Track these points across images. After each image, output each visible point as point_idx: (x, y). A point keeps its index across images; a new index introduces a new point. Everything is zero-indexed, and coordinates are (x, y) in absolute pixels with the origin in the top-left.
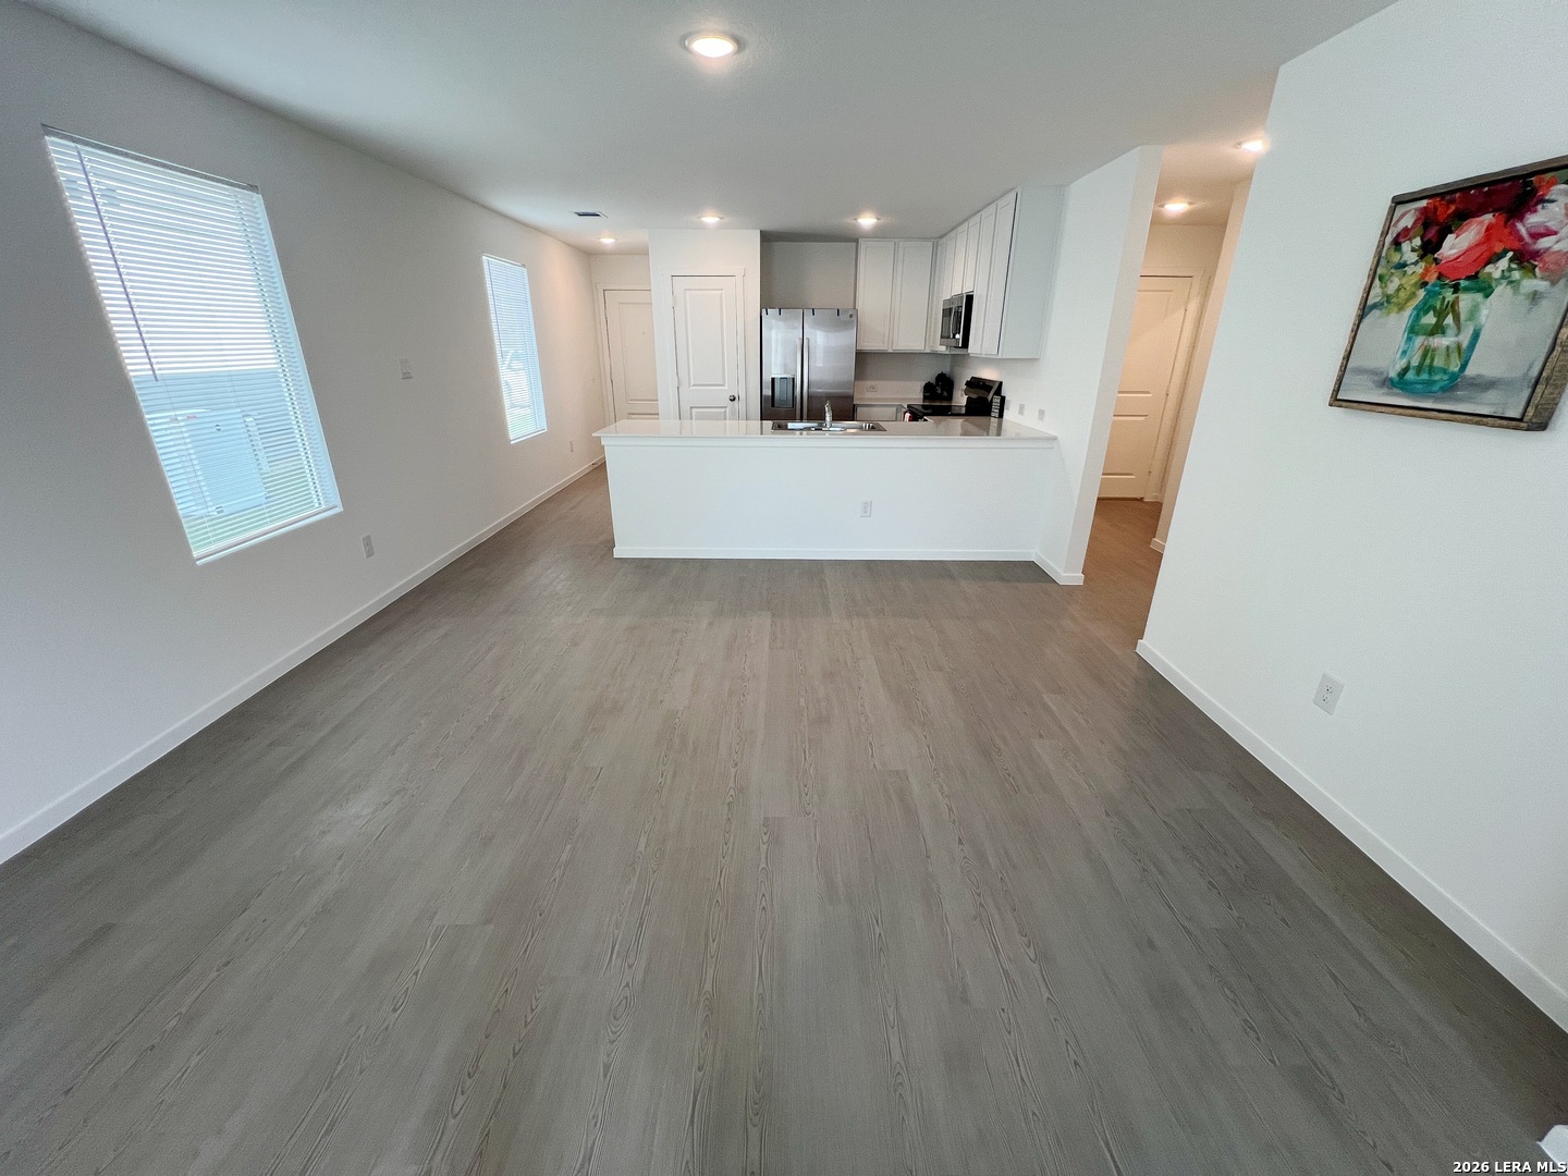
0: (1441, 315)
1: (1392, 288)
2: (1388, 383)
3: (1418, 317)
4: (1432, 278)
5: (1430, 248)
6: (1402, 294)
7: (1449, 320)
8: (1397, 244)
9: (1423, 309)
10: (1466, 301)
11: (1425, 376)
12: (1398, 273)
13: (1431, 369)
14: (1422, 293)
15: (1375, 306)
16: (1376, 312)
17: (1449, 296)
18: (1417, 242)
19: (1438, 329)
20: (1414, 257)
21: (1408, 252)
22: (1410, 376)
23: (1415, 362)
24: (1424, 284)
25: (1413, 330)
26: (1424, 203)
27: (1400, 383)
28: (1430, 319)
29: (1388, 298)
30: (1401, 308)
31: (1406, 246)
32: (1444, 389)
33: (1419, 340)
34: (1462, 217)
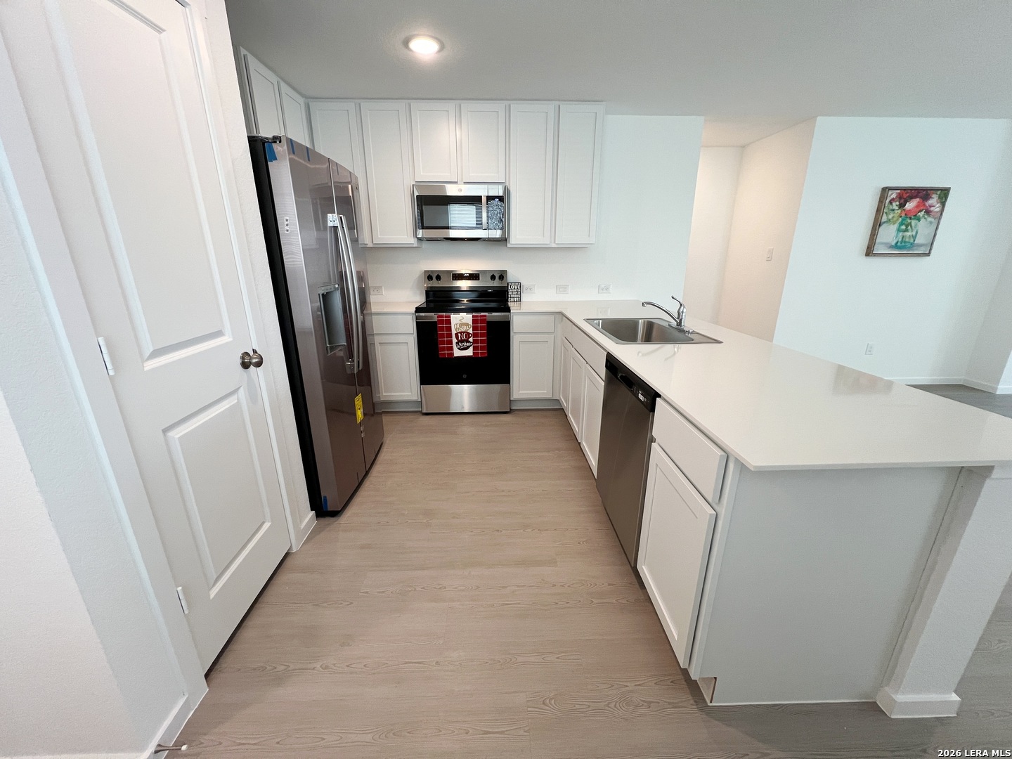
0: (907, 227)
1: (890, 217)
2: (891, 247)
3: (900, 226)
4: (903, 215)
5: (902, 206)
6: (895, 219)
7: (909, 227)
8: (891, 203)
9: (901, 224)
10: (913, 222)
11: (903, 244)
12: (892, 212)
13: (905, 242)
14: (900, 219)
15: (884, 222)
16: (885, 225)
17: (909, 221)
18: (898, 203)
19: (906, 230)
20: (897, 208)
21: (895, 205)
22: (899, 244)
23: (900, 240)
24: (901, 217)
25: (899, 230)
26: (899, 191)
27: (896, 246)
28: (903, 227)
29: (889, 220)
30: (894, 224)
31: (894, 204)
32: (909, 248)
33: (901, 234)
34: (911, 198)
